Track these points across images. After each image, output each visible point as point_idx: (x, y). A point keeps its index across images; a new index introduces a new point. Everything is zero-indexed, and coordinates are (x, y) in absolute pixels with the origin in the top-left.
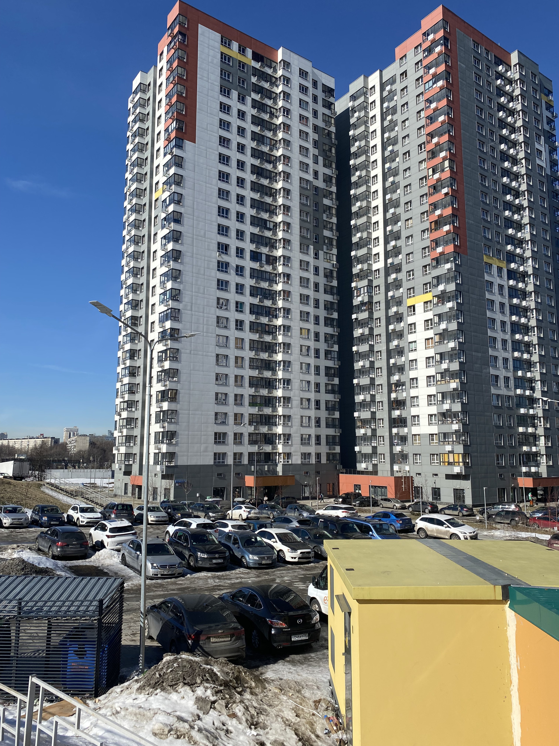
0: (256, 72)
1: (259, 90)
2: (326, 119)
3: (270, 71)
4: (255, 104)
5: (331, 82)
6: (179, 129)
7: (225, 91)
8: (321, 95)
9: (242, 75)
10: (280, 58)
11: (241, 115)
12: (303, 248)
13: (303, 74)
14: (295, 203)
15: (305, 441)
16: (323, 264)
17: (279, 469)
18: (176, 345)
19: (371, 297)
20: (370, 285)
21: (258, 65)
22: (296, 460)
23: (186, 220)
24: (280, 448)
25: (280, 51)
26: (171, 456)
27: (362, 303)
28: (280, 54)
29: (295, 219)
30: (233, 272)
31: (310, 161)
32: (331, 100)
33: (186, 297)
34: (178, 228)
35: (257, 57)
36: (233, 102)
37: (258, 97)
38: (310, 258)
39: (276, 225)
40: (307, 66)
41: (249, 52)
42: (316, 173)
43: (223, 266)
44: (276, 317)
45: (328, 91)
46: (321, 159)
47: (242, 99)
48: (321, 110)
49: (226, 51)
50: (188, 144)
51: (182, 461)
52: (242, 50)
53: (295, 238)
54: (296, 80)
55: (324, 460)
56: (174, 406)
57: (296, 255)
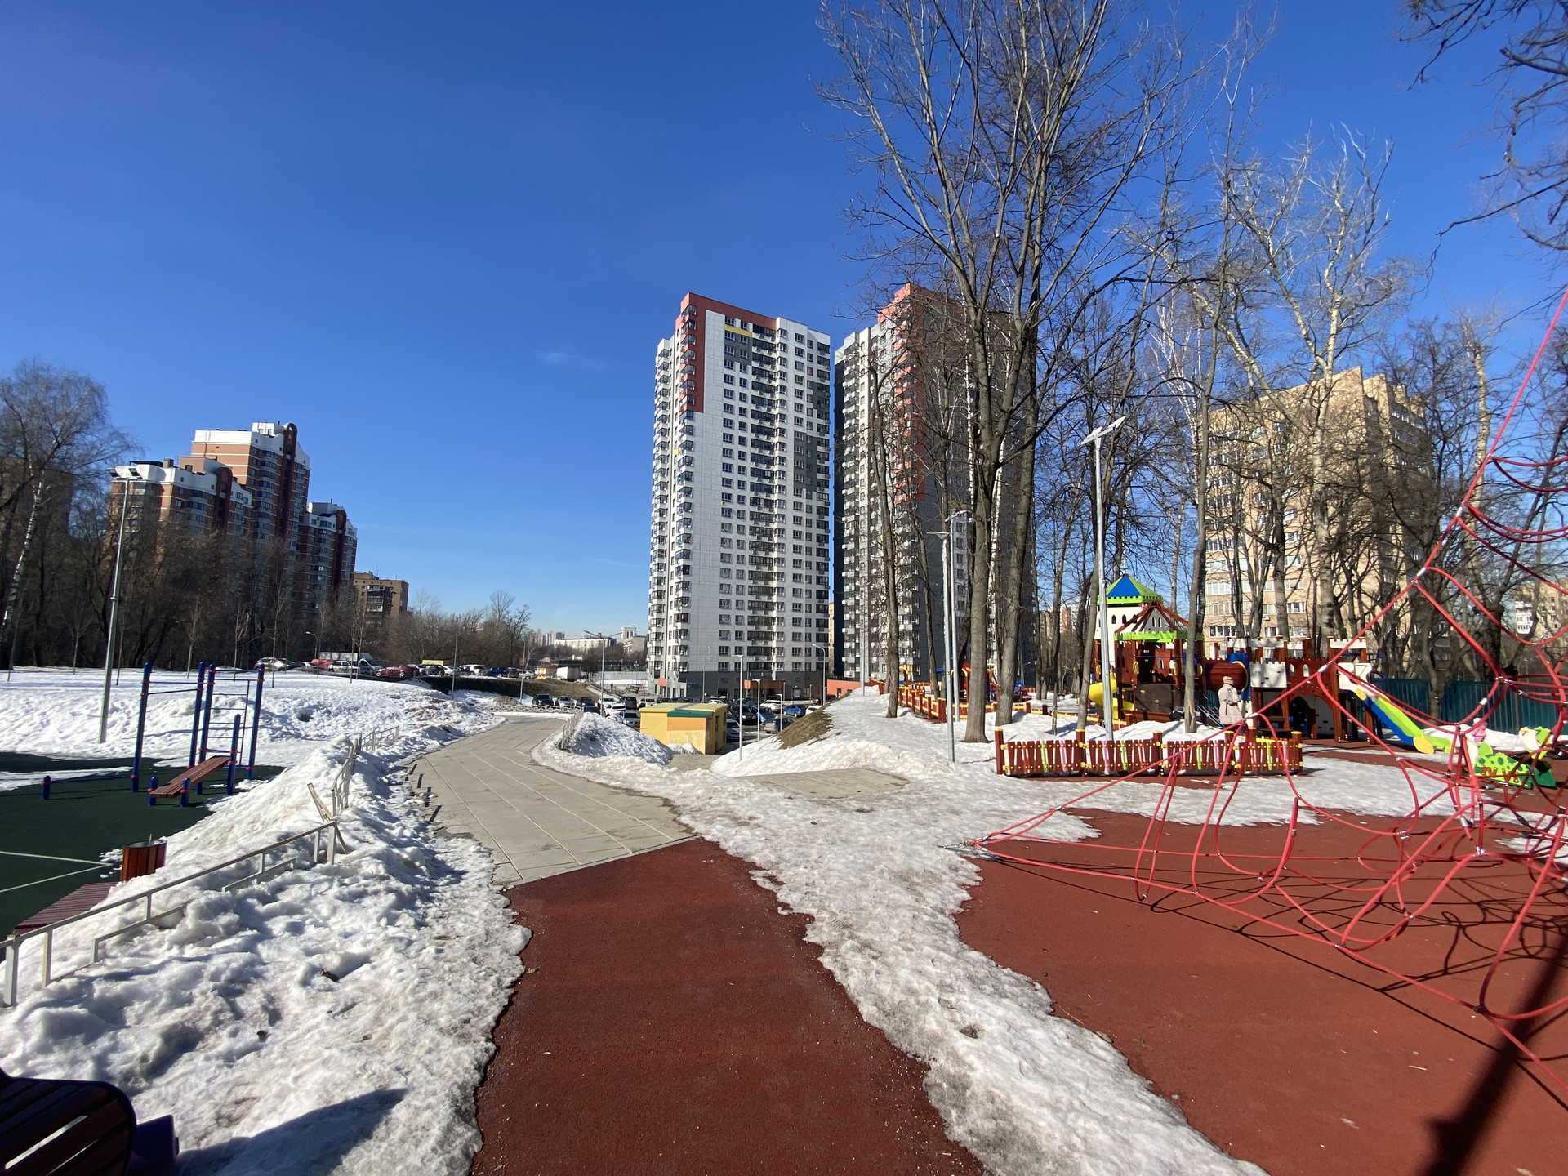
0: (756, 343)
1: (759, 358)
2: (822, 375)
3: (769, 340)
4: (755, 371)
5: (825, 340)
6: (689, 403)
7: (729, 364)
8: (815, 353)
9: (744, 347)
10: (778, 327)
11: (743, 382)
12: (797, 492)
13: (799, 338)
14: (790, 455)
15: (796, 652)
16: (815, 503)
17: (774, 675)
18: (687, 578)
19: (857, 530)
20: (857, 520)
21: (757, 336)
22: (788, 668)
23: (695, 478)
24: (774, 659)
25: (778, 320)
26: (684, 664)
27: (851, 536)
28: (778, 324)
29: (790, 469)
30: (735, 516)
31: (804, 416)
32: (827, 356)
33: (695, 540)
34: (689, 484)
35: (757, 329)
36: (737, 373)
37: (756, 364)
38: (803, 500)
39: (773, 473)
40: (803, 330)
41: (750, 326)
42: (810, 424)
43: (727, 512)
44: (773, 551)
45: (824, 348)
46: (815, 412)
47: (743, 369)
48: (816, 367)
49: (730, 329)
50: (697, 414)
51: (692, 668)
52: (744, 326)
53: (790, 484)
54: (792, 345)
55: (814, 669)
56: (686, 626)
57: (790, 498)
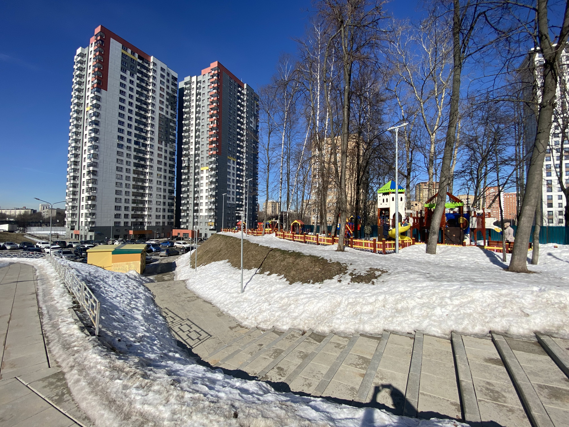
0: (139, 64)
1: (141, 73)
2: (173, 91)
3: (147, 65)
4: (138, 78)
5: (176, 75)
6: (98, 83)
7: (123, 70)
8: (171, 80)
9: (132, 64)
10: (152, 60)
11: (132, 82)
12: (160, 142)
13: (162, 69)
14: (156, 123)
15: (158, 217)
16: (169, 149)
17: (146, 228)
19: (189, 164)
21: (141, 62)
22: (153, 224)
23: (101, 124)
24: (146, 220)
25: (152, 57)
26: (93, 222)
27: (186, 166)
29: (156, 130)
30: (125, 149)
31: (164, 107)
32: (176, 83)
33: (101, 158)
34: (97, 127)
35: (140, 57)
36: (128, 75)
37: (140, 76)
38: (163, 146)
39: (147, 131)
40: (165, 67)
41: (137, 55)
42: (167, 112)
43: (120, 146)
44: (146, 168)
45: (175, 79)
46: (170, 107)
47: (132, 75)
48: (171, 86)
49: (124, 52)
50: (103, 91)
51: (99, 224)
52: (133, 53)
53: (156, 137)
54: (159, 72)
55: (166, 224)
56: (94, 203)
57: (156, 144)
